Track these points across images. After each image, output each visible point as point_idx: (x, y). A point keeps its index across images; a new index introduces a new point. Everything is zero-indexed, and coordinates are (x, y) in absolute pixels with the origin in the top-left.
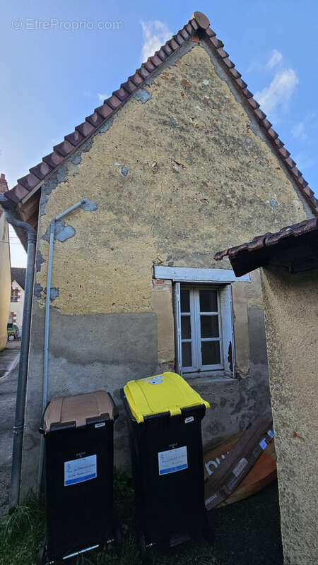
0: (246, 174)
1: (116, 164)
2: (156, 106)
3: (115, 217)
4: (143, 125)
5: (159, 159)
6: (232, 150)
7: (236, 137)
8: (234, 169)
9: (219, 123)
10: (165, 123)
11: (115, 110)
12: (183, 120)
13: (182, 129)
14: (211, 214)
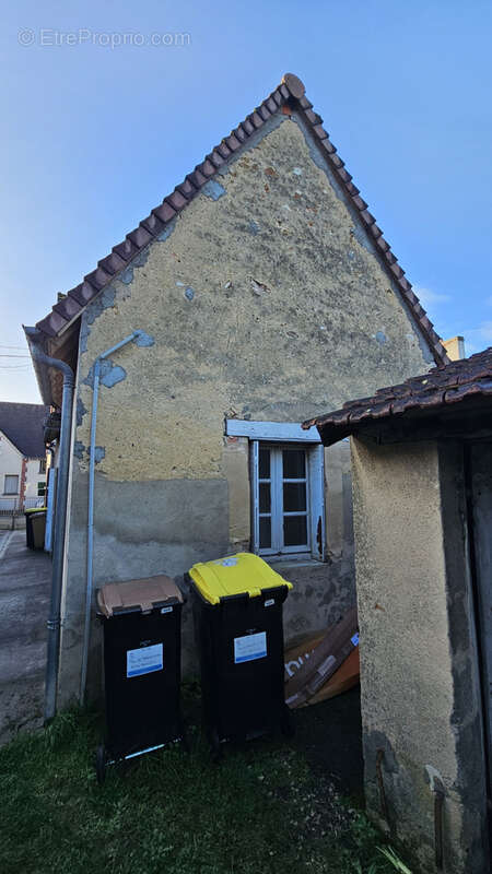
0: (346, 298)
1: (179, 284)
2: (232, 204)
3: (177, 355)
4: (214, 232)
5: (235, 278)
6: (329, 266)
7: (336, 247)
8: (332, 292)
9: (314, 228)
10: (242, 228)
11: (178, 210)
12: (267, 225)
13: (265, 237)
14: (299, 352)
